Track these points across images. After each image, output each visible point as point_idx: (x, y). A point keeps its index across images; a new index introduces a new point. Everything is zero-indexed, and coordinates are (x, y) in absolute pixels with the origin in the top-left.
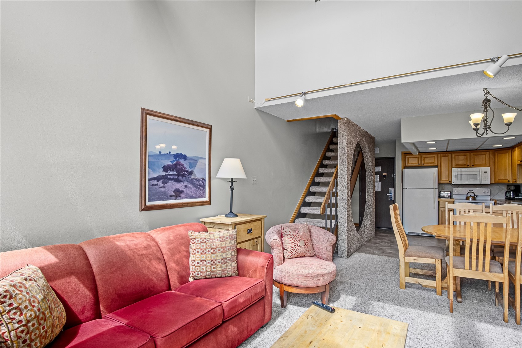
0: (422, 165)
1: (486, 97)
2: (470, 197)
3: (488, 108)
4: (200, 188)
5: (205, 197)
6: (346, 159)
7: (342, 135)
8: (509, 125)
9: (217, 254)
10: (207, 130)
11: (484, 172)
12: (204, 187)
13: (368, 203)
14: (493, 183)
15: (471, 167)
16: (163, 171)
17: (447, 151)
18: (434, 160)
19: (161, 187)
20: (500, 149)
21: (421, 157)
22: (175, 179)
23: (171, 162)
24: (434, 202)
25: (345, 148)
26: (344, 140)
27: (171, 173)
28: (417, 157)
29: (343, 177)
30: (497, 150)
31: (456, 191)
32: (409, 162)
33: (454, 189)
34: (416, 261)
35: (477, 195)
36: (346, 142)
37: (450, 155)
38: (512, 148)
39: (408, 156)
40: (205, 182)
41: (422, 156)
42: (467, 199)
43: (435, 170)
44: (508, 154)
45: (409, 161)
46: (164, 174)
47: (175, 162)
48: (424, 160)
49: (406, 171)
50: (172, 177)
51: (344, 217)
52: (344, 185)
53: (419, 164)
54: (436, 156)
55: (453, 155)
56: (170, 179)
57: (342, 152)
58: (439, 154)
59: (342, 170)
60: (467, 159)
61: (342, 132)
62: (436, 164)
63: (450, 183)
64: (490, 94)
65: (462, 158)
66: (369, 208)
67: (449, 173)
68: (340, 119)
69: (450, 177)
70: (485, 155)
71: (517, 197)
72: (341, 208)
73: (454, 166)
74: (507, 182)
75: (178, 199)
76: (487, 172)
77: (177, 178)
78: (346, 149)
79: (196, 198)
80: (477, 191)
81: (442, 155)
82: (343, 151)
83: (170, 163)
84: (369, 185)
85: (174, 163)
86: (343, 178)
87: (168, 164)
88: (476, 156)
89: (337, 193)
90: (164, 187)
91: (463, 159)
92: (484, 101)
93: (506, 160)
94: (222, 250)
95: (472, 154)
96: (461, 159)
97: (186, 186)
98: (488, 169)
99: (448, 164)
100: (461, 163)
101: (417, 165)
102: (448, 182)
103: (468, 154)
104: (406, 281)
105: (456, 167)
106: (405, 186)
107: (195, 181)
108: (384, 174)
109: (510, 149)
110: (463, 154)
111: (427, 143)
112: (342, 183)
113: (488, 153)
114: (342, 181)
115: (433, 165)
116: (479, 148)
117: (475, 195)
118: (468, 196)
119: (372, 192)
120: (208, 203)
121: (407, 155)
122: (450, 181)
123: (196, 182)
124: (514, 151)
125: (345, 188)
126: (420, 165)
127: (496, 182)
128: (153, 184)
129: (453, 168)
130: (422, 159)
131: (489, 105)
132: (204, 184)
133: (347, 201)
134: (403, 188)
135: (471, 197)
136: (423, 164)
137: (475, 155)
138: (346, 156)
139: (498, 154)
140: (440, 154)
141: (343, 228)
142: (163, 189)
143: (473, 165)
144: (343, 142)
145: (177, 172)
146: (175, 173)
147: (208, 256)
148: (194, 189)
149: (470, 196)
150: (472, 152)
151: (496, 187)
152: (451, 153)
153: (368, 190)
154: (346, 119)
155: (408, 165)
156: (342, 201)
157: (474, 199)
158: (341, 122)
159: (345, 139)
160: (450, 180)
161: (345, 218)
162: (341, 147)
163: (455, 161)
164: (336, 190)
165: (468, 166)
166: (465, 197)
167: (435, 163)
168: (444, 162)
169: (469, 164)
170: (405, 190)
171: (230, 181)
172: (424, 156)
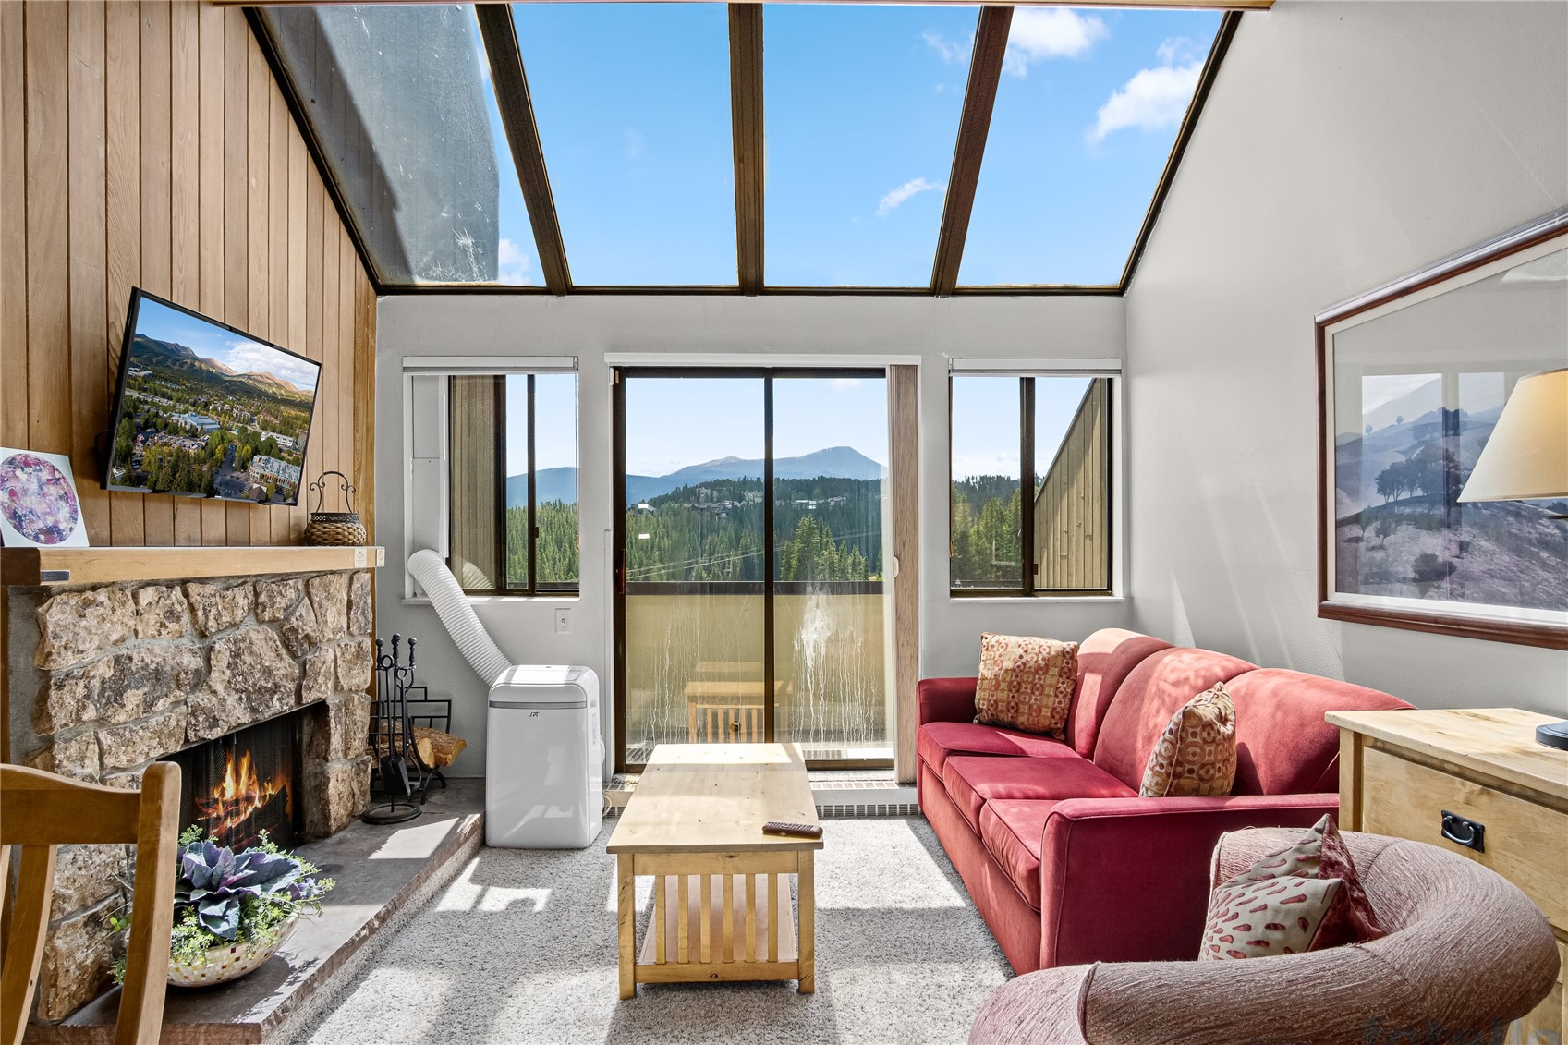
16: (1378, 492)
19: (1373, 548)
22: (1422, 515)
23: (1402, 453)
27: (1405, 495)
46: (1380, 501)
47: (1418, 451)
50: (1408, 510)
56: (1400, 520)
75: (1431, 597)
77: (1426, 511)
83: (1402, 459)
85: (1415, 455)
87: (1394, 466)
90: (1381, 547)
97: (1463, 547)
128: (1349, 536)
142: (1379, 555)
145: (1423, 487)
146: (1419, 493)
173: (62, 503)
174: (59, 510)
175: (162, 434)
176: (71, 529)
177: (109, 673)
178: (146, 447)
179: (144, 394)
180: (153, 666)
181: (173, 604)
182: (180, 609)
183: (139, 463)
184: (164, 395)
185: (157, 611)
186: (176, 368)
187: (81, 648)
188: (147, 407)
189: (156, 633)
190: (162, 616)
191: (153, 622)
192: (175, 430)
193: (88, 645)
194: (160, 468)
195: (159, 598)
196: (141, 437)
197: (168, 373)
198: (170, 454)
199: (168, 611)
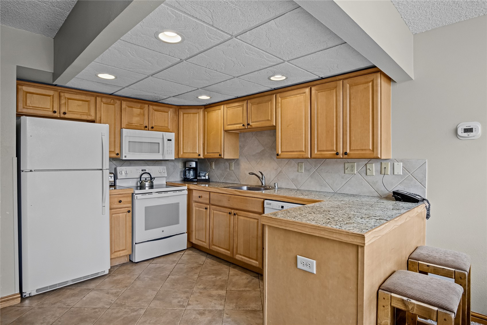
0: (62, 116)
11: (168, 140)
14: (177, 157)
15: (150, 129)
17: (112, 94)
18: (89, 109)
20: (187, 107)
21: (60, 96)
28: (49, 96)
30: (182, 107)
31: (124, 171)
33: (117, 168)
35: (154, 178)
37: (118, 102)
38: (206, 107)
39: (25, 88)
41: (62, 94)
43: (104, 128)
44: (198, 115)
45: (28, 102)
48: (67, 104)
53: (55, 112)
54: (92, 99)
55: (124, 105)
58: (99, 96)
60: (144, 115)
62: (92, 117)
63: (117, 159)
65: (137, 111)
67: (115, 138)
69: (118, 145)
70: (167, 112)
73: (124, 125)
76: (170, 140)
81: (104, 100)
88: (156, 112)
91: (139, 115)
93: (194, 122)
95: (151, 107)
96: (136, 115)
98: (172, 136)
99: (116, 119)
100: (135, 120)
101: (50, 114)
102: (114, 155)
103: (146, 106)
105: (128, 127)
106: (25, 166)
109: (201, 108)
110: (139, 105)
113: (171, 109)
115: (85, 117)
117: (151, 178)
118: (142, 179)
121: (22, 85)
122: (118, 154)
126: (56, 114)
129: (123, 130)
130: (63, 102)
134: (19, 172)
135: (147, 181)
136: (65, 113)
137: (155, 110)
139: (183, 114)
140: (102, 97)
143: (152, 128)
149: (144, 179)
150: (151, 105)
151: (171, 163)
152: (119, 100)
155: (26, 111)
157: (151, 185)
160: (117, 151)
163: (127, 116)
165: (146, 127)
167: (90, 115)
168: (107, 112)
169: (146, 125)
172: (67, 95)
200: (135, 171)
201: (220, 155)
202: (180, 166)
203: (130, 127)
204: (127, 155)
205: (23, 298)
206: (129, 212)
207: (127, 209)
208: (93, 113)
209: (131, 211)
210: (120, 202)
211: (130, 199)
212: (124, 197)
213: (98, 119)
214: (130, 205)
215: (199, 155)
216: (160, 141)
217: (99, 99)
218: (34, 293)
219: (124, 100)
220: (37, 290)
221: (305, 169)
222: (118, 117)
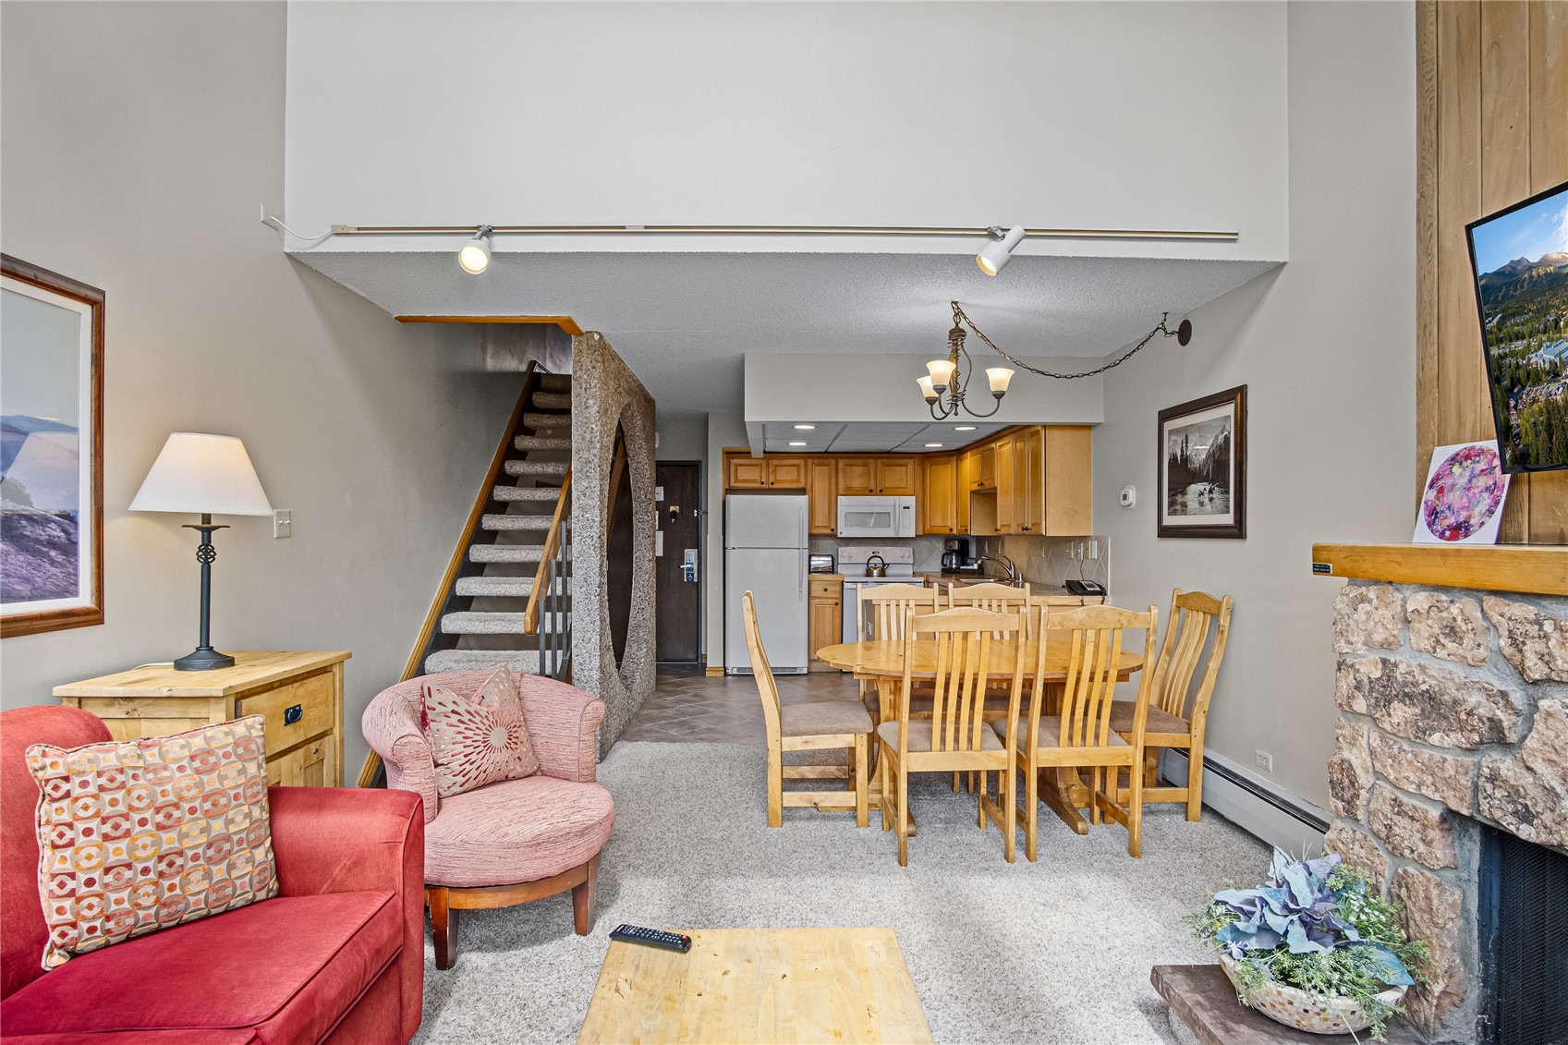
0: (771, 486)
1: (957, 324)
2: (875, 568)
3: (960, 352)
4: (53, 553)
5: (75, 594)
6: (596, 460)
7: (584, 386)
8: (999, 395)
9: (185, 828)
10: (85, 311)
11: (904, 508)
12: (70, 549)
13: (639, 594)
14: (921, 533)
15: (878, 493)
17: (826, 452)
18: (799, 476)
20: (936, 454)
21: (768, 464)
24: (800, 586)
25: (594, 426)
26: (591, 402)
28: (759, 465)
29: (587, 515)
30: (930, 455)
31: (845, 553)
32: (739, 478)
33: (840, 549)
34: (810, 747)
35: (888, 564)
36: (596, 408)
37: (833, 461)
38: (959, 453)
39: (736, 461)
40: (76, 528)
41: (770, 462)
42: (869, 574)
43: (802, 500)
44: (949, 466)
45: (739, 475)
48: (775, 471)
49: (733, 499)
51: (590, 639)
52: (589, 540)
53: (763, 483)
54: (802, 463)
55: (841, 463)
57: (584, 438)
58: (809, 458)
59: (585, 495)
60: (869, 474)
61: (585, 376)
62: (801, 485)
63: (833, 536)
64: (965, 318)
65: (858, 470)
66: (642, 607)
67: (830, 508)
68: (581, 334)
69: (833, 517)
70: (905, 465)
71: (965, 567)
72: (581, 613)
73: (841, 491)
74: (947, 532)
76: (908, 508)
78: (596, 429)
79: (31, 598)
80: (888, 553)
81: (815, 461)
82: (588, 436)
84: (640, 538)
86: (588, 520)
88: (887, 468)
89: (569, 564)
91: (861, 475)
92: (952, 332)
93: (944, 477)
94: (208, 806)
95: (879, 461)
96: (856, 476)
98: (911, 501)
99: (830, 484)
100: (857, 483)
101: (758, 485)
102: (829, 531)
103: (872, 461)
104: (784, 805)
105: (845, 492)
106: (730, 544)
107: (24, 523)
108: (672, 508)
109: (954, 455)
110: (860, 461)
111: (796, 427)
112: (585, 535)
113: (911, 461)
114: (583, 528)
115: (794, 486)
116: (896, 450)
117: (884, 565)
118: (869, 565)
119: (650, 561)
120: (93, 617)
121: (733, 458)
122: (832, 530)
123: (29, 528)
124: (961, 460)
125: (593, 548)
126: (764, 486)
127: (926, 532)
129: (839, 497)
130: (771, 470)
131: (962, 344)
132: (69, 540)
133: (598, 590)
134: (725, 549)
135: (877, 569)
136: (772, 483)
137: (887, 465)
138: (596, 451)
139: (931, 465)
140: (813, 458)
141: (586, 673)
143: (881, 491)
144: (587, 408)
147: (140, 843)
148: (21, 558)
149: (873, 565)
150: (880, 458)
151: (925, 543)
152: (834, 458)
153: (638, 554)
154: (597, 337)
155: (737, 485)
156: (584, 589)
157: (882, 574)
158: (580, 342)
159: (594, 397)
160: (833, 527)
161: (593, 640)
162: (582, 422)
163: (845, 478)
164: (565, 554)
165: (872, 491)
166: (862, 570)
167: (800, 482)
168: (819, 478)
169: (872, 487)
170: (730, 553)
171: (197, 528)
172: (775, 462)
173: (1486, 495)
174: (1478, 502)
175: (1528, 388)
176: (1483, 523)
177: (1378, 674)
178: (1520, 413)
179: (1503, 345)
180: (1424, 687)
181: (1454, 619)
182: (1464, 628)
183: (1518, 435)
184: (1519, 337)
185: (1430, 622)
186: (1518, 293)
187: (1351, 639)
188: (1507, 361)
189: (1430, 649)
190: (1437, 631)
191: (1427, 635)
192: (1535, 377)
193: (1356, 638)
194: (1537, 435)
195: (1430, 607)
196: (1512, 403)
197: (1513, 305)
198: (1541, 413)
199: (1447, 626)
200: (862, 553)
201: (966, 530)
202: (940, 547)
203: (850, 492)
204: (844, 532)
205: (726, 675)
206: (837, 604)
207: (834, 602)
208: (802, 479)
209: (840, 604)
210: (826, 590)
211: (838, 588)
212: (831, 584)
213: (809, 486)
214: (838, 596)
215: (951, 530)
216: (891, 511)
217: (810, 461)
218: (735, 672)
219: (841, 458)
220: (739, 669)
221: (1047, 554)
222: (834, 480)
